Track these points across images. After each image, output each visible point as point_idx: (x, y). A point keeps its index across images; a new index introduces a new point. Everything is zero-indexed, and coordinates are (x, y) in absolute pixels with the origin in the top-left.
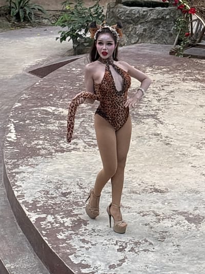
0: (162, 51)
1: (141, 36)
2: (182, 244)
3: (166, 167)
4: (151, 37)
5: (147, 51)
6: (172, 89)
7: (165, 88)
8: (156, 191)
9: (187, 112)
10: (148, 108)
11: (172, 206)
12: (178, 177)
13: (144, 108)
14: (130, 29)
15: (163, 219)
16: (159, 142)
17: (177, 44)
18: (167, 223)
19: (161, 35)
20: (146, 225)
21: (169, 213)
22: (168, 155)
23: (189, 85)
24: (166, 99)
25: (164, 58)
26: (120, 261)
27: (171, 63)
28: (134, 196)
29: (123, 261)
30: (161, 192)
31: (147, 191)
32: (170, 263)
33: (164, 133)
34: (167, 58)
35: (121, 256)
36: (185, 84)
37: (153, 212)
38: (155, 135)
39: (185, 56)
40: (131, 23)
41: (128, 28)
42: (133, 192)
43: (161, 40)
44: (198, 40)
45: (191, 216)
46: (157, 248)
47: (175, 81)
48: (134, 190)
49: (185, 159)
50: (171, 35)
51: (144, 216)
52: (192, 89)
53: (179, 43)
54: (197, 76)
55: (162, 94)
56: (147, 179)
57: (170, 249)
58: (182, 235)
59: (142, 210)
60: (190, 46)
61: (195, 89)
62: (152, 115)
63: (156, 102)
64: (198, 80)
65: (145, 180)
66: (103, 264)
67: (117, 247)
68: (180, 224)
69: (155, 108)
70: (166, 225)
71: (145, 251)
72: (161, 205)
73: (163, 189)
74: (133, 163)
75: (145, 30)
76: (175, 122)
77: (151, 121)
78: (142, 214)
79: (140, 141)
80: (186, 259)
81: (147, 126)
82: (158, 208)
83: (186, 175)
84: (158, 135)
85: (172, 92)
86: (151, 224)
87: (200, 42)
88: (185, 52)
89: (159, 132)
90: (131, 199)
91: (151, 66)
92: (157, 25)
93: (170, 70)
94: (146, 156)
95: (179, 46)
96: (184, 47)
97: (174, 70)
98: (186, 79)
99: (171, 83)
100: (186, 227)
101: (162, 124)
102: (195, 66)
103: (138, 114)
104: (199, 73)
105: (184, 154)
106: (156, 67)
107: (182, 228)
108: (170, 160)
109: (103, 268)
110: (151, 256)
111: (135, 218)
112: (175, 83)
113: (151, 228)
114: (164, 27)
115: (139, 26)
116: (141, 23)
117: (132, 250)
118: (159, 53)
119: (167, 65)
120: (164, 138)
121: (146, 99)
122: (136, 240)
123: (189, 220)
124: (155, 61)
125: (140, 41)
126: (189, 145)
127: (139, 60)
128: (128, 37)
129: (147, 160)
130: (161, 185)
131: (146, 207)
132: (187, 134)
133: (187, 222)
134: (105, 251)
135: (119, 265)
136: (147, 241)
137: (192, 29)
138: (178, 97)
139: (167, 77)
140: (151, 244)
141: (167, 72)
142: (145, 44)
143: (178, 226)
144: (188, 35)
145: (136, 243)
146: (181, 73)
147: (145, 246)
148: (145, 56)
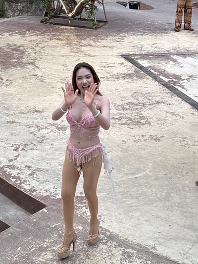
0: (35, 21)
1: (21, 11)
2: (55, 144)
3: (42, 96)
4: (27, 12)
5: (25, 21)
6: (43, 46)
7: (39, 45)
8: (37, 111)
9: (54, 60)
10: (29, 58)
11: (47, 120)
12: (50, 102)
13: (26, 58)
14: (14, 7)
15: (42, 129)
16: (37, 80)
17: (45, 16)
18: (45, 131)
19: (34, 11)
20: (31, 133)
21: (45, 125)
22: (43, 88)
23: (54, 43)
24: (40, 52)
25: (37, 25)
26: (15, 157)
27: (42, 29)
28: (23, 115)
29: (17, 156)
30: (40, 112)
31: (31, 111)
32: (47, 156)
33: (40, 74)
34: (39, 25)
35: (16, 153)
36: (51, 42)
37: (35, 125)
38: (34, 76)
39: (50, 23)
40: (14, 2)
41: (12, 6)
42: (22, 113)
43: (34, 14)
44: (58, 13)
45: (59, 126)
46: (39, 147)
47: (45, 40)
48: (23, 111)
49: (54, 90)
50: (41, 10)
51: (29, 127)
52: (56, 45)
53: (46, 15)
54: (59, 37)
55: (37, 48)
56: (30, 104)
57: (47, 147)
58: (54, 138)
59: (28, 124)
60: (53, 17)
61: (58, 45)
62: (31, 63)
63: (33, 55)
64: (60, 39)
65: (29, 105)
66: (5, 159)
67: (13, 148)
68: (53, 131)
69: (33, 58)
70: (44, 133)
71: (31, 149)
72: (40, 121)
73: (41, 110)
74: (20, 94)
75: (23, 7)
76: (46, 67)
77: (30, 66)
78: (28, 126)
79: (25, 80)
80: (57, 153)
81: (28, 70)
82: (38, 122)
83: (55, 101)
84: (36, 75)
85: (43, 47)
86: (34, 132)
87: (60, 14)
88: (51, 21)
89: (36, 74)
90: (21, 117)
91: (29, 31)
92: (31, 3)
93: (42, 33)
94: (29, 90)
95: (46, 17)
96: (50, 18)
97: (44, 33)
98: (52, 39)
99: (43, 41)
100: (56, 133)
101: (38, 68)
102: (57, 30)
103: (22, 62)
104: (60, 35)
105: (53, 87)
106: (32, 31)
107: (54, 134)
108: (44, 91)
109: (5, 161)
110: (35, 152)
111: (24, 129)
112: (45, 42)
113: (35, 135)
114: (36, 5)
115: (20, 4)
116: (20, 2)
117: (23, 149)
118: (34, 22)
119: (39, 30)
120: (40, 78)
121: (27, 53)
122: (25, 143)
123: (58, 129)
124: (31, 27)
125: (21, 14)
126: (56, 82)
127: (20, 27)
128: (12, 11)
129: (29, 92)
130: (40, 107)
131: (31, 122)
132: (54, 74)
133: (57, 130)
134: (5, 151)
135: (15, 159)
136: (32, 143)
137: (54, 6)
138: (48, 50)
139: (40, 38)
140: (35, 145)
141: (40, 34)
142: (24, 16)
143: (52, 133)
144: (52, 9)
145: (25, 145)
146: (48, 35)
147: (31, 146)
148: (24, 24)
